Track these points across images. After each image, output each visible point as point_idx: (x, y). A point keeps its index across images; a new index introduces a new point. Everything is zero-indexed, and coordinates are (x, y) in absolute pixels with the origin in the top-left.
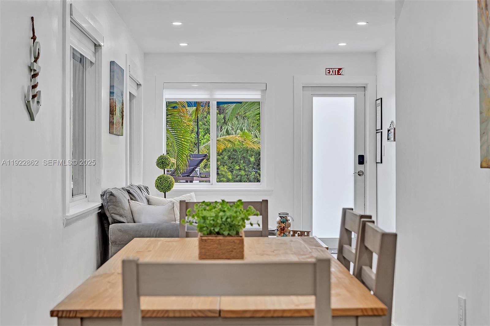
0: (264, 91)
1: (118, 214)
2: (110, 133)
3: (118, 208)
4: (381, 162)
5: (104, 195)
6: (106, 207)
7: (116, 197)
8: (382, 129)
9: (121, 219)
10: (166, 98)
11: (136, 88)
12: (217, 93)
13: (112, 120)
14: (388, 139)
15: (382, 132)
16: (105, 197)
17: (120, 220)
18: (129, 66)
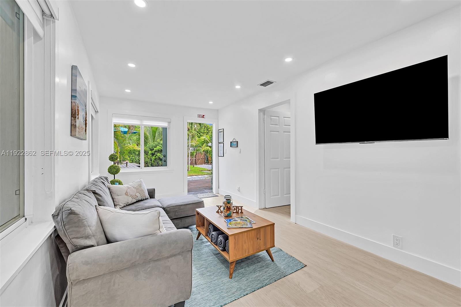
0: (169, 123)
1: (82, 237)
2: (71, 135)
3: (82, 229)
4: (223, 156)
5: (58, 215)
6: (62, 231)
7: (79, 215)
8: (223, 142)
9: (88, 242)
10: (114, 122)
11: (95, 113)
12: (145, 121)
13: (74, 123)
14: (231, 146)
15: (223, 143)
16: (59, 217)
17: (85, 245)
18: (91, 91)
